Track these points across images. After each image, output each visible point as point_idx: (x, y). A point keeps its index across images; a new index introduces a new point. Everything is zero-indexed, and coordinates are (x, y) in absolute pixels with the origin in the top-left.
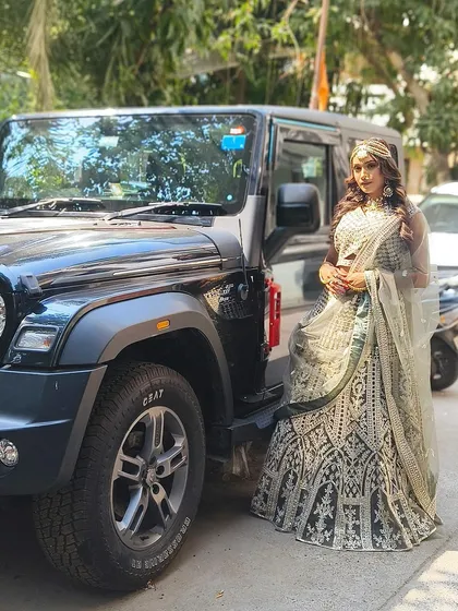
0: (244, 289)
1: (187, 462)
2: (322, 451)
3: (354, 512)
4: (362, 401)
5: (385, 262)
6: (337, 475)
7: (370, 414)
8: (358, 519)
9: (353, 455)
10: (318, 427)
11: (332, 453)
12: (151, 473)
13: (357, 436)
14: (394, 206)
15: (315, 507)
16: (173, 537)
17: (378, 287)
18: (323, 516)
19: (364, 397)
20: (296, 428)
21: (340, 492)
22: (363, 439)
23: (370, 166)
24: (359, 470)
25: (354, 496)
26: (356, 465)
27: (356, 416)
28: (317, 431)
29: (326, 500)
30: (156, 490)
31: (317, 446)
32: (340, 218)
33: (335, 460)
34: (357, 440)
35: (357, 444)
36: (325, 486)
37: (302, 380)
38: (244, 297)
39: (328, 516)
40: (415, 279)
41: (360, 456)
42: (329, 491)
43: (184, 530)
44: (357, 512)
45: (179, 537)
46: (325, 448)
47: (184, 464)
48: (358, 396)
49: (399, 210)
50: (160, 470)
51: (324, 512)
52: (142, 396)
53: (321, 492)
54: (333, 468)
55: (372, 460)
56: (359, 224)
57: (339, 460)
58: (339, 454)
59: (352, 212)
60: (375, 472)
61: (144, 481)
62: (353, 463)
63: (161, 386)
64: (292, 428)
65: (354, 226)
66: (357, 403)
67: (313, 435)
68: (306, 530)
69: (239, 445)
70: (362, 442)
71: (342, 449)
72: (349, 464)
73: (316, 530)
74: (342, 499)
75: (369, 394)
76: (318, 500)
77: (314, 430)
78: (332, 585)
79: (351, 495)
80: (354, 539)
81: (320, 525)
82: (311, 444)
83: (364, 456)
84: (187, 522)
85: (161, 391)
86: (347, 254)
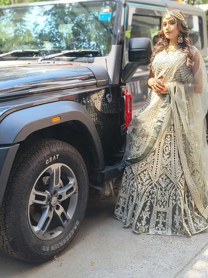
0: (109, 97)
1: (77, 191)
2: (146, 183)
3: (164, 215)
4: (168, 156)
5: (180, 80)
6: (153, 196)
7: (173, 163)
8: (165, 219)
9: (163, 185)
10: (145, 170)
11: (152, 184)
12: (54, 199)
13: (166, 175)
14: (183, 48)
15: (141, 213)
16: (69, 232)
17: (175, 92)
18: (145, 217)
19: (169, 154)
20: (134, 171)
21: (154, 205)
22: (169, 176)
23: (172, 23)
24: (167, 193)
25: (164, 207)
26: (165, 190)
27: (165, 164)
28: (145, 172)
29: (147, 209)
30: (58, 208)
31: (144, 181)
32: (154, 56)
33: (152, 188)
34: (166, 177)
35: (166, 179)
36: (147, 202)
37: (137, 145)
38: (109, 101)
39: (147, 217)
40: (195, 88)
41: (167, 186)
42: (148, 204)
43: (75, 228)
44: (165, 215)
45: (73, 232)
46: (148, 182)
47: (75, 193)
48: (166, 153)
49: (185, 51)
50: (60, 197)
51: (145, 215)
52: (45, 158)
53: (145, 205)
54: (151, 192)
55: (173, 188)
56: (165, 59)
57: (155, 188)
58: (155, 185)
59: (161, 53)
60: (175, 195)
61: (50, 204)
62: (163, 190)
63: (57, 152)
64: (132, 171)
65: (161, 61)
66: (166, 157)
67: (142, 174)
68: (137, 225)
69: (109, 179)
70: (168, 178)
71: (157, 182)
72: (161, 190)
73: (142, 225)
74: (157, 208)
75: (172, 152)
76: (143, 209)
77: (142, 172)
78: (154, 258)
79: (162, 207)
80: (162, 230)
81: (144, 222)
82: (141, 179)
83: (170, 186)
84: (78, 223)
85: (57, 155)
86: (159, 76)
